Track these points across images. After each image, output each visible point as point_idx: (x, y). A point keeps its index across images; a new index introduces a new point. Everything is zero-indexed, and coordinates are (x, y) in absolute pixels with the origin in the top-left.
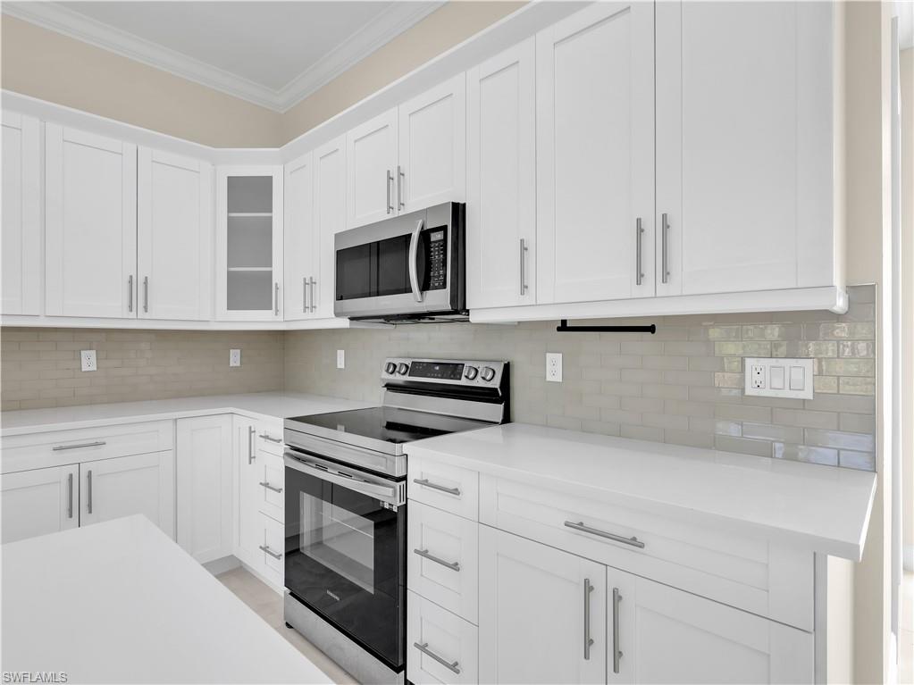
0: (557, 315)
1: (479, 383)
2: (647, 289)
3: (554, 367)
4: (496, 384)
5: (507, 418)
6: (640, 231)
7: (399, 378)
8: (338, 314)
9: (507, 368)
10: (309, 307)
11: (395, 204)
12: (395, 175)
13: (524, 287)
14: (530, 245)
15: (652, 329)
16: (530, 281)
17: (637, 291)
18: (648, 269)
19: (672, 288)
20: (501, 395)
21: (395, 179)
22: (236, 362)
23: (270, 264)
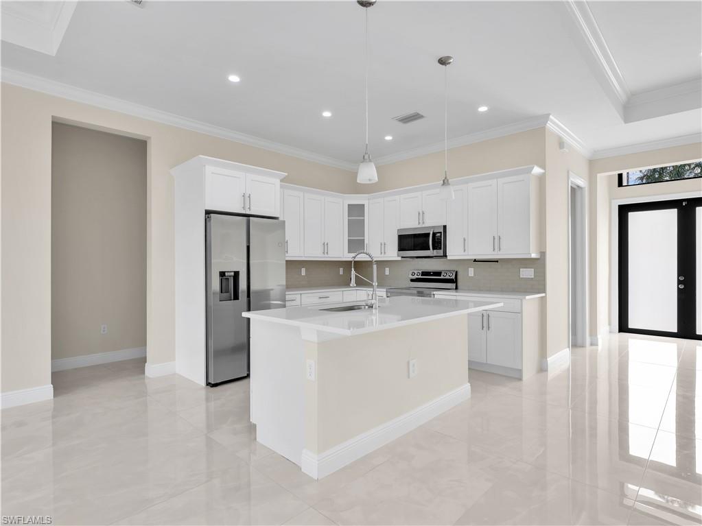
0: (474, 258)
1: (447, 277)
2: (496, 253)
3: (471, 272)
4: (453, 277)
5: (456, 288)
6: (494, 239)
7: (416, 277)
8: (398, 256)
9: (456, 272)
10: (383, 252)
11: (421, 221)
12: (421, 213)
13: (465, 251)
14: (466, 239)
15: (497, 261)
16: (466, 248)
17: (493, 253)
18: (496, 248)
19: (501, 252)
20: (454, 281)
21: (421, 215)
22: (341, 273)
23: (364, 236)
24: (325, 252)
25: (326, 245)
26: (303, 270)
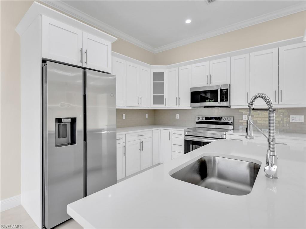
1: (227, 121)
2: (277, 103)
3: (245, 118)
4: (232, 121)
5: (233, 129)
6: (276, 93)
7: (200, 120)
8: (190, 106)
9: (233, 118)
10: (178, 103)
11: (208, 82)
12: (209, 76)
13: (247, 102)
14: (249, 93)
18: (277, 99)
22: (147, 117)
23: (164, 93)
24: (140, 103)
25: (140, 99)
26: (124, 116)
